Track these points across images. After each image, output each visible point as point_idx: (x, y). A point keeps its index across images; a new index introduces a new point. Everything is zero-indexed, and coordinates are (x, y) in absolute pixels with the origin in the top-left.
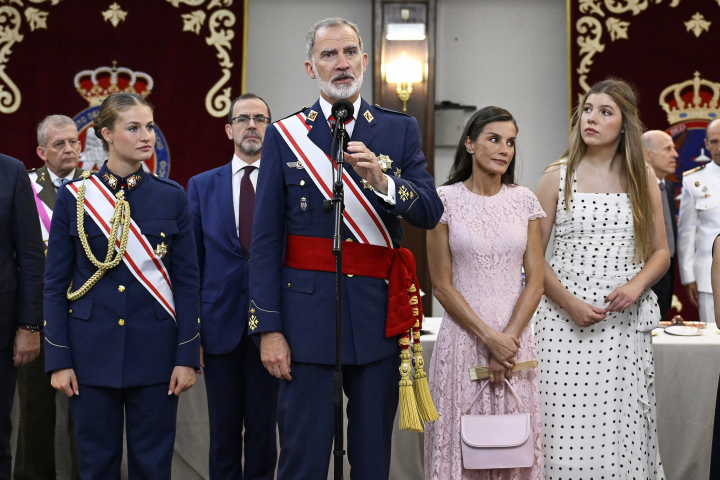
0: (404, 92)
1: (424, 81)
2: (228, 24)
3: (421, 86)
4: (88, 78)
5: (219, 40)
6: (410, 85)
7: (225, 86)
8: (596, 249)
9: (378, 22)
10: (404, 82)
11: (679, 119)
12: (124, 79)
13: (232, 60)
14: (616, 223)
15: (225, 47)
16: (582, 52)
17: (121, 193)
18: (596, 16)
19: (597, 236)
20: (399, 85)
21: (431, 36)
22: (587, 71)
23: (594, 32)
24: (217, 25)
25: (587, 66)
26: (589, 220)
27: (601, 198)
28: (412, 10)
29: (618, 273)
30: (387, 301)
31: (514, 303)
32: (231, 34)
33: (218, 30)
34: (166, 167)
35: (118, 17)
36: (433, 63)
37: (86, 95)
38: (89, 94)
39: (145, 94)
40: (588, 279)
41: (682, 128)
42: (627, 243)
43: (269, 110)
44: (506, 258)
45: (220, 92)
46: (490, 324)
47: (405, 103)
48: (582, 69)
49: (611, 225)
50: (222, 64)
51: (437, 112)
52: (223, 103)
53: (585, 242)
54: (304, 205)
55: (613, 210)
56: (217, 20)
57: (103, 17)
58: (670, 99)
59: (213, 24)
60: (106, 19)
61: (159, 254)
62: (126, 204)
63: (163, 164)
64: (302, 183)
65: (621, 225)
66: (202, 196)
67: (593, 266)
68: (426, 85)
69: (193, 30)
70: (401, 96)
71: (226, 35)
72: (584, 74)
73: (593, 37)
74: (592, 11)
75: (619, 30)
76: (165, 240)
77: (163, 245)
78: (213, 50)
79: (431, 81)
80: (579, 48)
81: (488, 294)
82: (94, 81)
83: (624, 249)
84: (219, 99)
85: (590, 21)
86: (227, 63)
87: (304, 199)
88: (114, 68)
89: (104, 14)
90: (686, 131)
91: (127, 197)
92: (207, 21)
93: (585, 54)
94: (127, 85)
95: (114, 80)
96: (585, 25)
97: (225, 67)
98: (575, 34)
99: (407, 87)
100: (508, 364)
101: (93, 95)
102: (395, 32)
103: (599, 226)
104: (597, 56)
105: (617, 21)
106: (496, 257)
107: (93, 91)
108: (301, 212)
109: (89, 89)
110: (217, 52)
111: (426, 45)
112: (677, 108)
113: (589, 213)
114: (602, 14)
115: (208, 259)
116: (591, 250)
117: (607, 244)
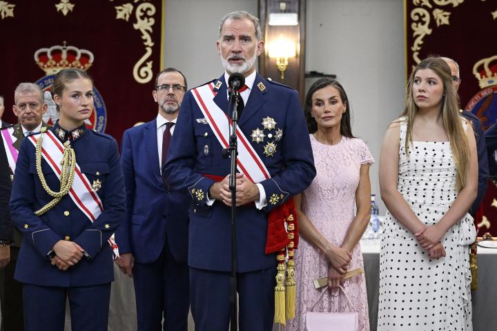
0: (282, 64)
1: (297, 56)
2: (150, 13)
3: (294, 60)
4: (45, 54)
5: (143, 26)
6: (286, 59)
7: (148, 60)
8: (426, 184)
9: (263, 12)
10: (282, 57)
11: (488, 85)
12: (72, 55)
13: (153, 40)
14: (441, 165)
15: (147, 31)
16: (415, 34)
17: (68, 142)
18: (425, 7)
19: (427, 174)
20: (278, 59)
21: (302, 22)
22: (419, 49)
23: (424, 19)
24: (142, 14)
25: (419, 45)
26: (421, 162)
27: (430, 145)
28: (288, 3)
29: (442, 202)
30: (267, 226)
31: (347, 226)
32: (152, 21)
33: (142, 18)
34: (104, 121)
35: (67, 8)
36: (304, 43)
37: (44, 67)
38: (46, 66)
39: (87, 66)
40: (420, 207)
41: (490, 92)
42: (449, 179)
43: (185, 80)
44: (343, 193)
45: (144, 65)
46: (330, 241)
47: (283, 73)
48: (415, 48)
49: (437, 166)
50: (146, 44)
51: (307, 79)
52: (147, 73)
53: (418, 178)
54: (206, 151)
55: (439, 154)
56: (142, 11)
57: (56, 8)
58: (481, 69)
59: (139, 14)
60: (58, 10)
61: (95, 188)
62: (72, 150)
63: (102, 118)
64: (206, 134)
65: (445, 166)
66: (134, 145)
67: (424, 196)
68: (298, 59)
69: (124, 18)
70: (280, 67)
71: (148, 22)
72: (417, 51)
73: (423, 23)
74: (422, 4)
75: (443, 18)
76: (100, 178)
77: (98, 181)
78: (139, 33)
79: (302, 56)
80: (413, 31)
81: (329, 218)
82: (49, 56)
83: (448, 184)
84: (143, 70)
85: (421, 11)
86: (150, 43)
87: (207, 146)
88: (65, 47)
89: (57, 6)
90: (493, 93)
91: (73, 145)
92: (134, 11)
93: (418, 36)
94: (74, 60)
95: (64, 55)
96: (417, 14)
97: (148, 46)
98: (410, 21)
99: (284, 61)
100: (342, 270)
101: (48, 67)
102: (275, 19)
103: (428, 167)
104: (426, 38)
105: (441, 11)
106: (335, 191)
107: (48, 64)
108: (204, 156)
109: (45, 63)
110: (142, 35)
111: (299, 29)
112: (486, 77)
113: (421, 157)
114: (430, 6)
115: (138, 191)
116: (422, 185)
117: (434, 180)
